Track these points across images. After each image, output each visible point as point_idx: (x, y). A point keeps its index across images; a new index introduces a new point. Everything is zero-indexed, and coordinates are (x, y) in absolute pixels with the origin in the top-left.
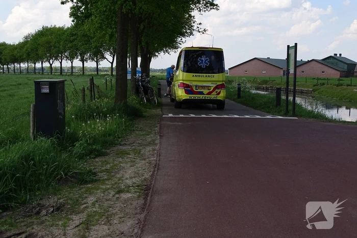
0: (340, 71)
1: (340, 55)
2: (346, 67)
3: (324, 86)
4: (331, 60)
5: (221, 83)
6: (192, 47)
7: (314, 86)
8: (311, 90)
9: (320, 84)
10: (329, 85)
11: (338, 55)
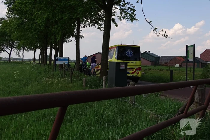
0: (150, 61)
1: (149, 52)
2: (154, 59)
3: (151, 70)
4: (145, 55)
5: (139, 67)
6: (121, 45)
7: (145, 70)
8: (143, 73)
9: (148, 69)
10: (154, 70)
11: (148, 52)
